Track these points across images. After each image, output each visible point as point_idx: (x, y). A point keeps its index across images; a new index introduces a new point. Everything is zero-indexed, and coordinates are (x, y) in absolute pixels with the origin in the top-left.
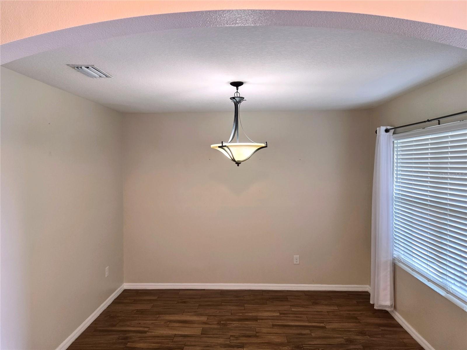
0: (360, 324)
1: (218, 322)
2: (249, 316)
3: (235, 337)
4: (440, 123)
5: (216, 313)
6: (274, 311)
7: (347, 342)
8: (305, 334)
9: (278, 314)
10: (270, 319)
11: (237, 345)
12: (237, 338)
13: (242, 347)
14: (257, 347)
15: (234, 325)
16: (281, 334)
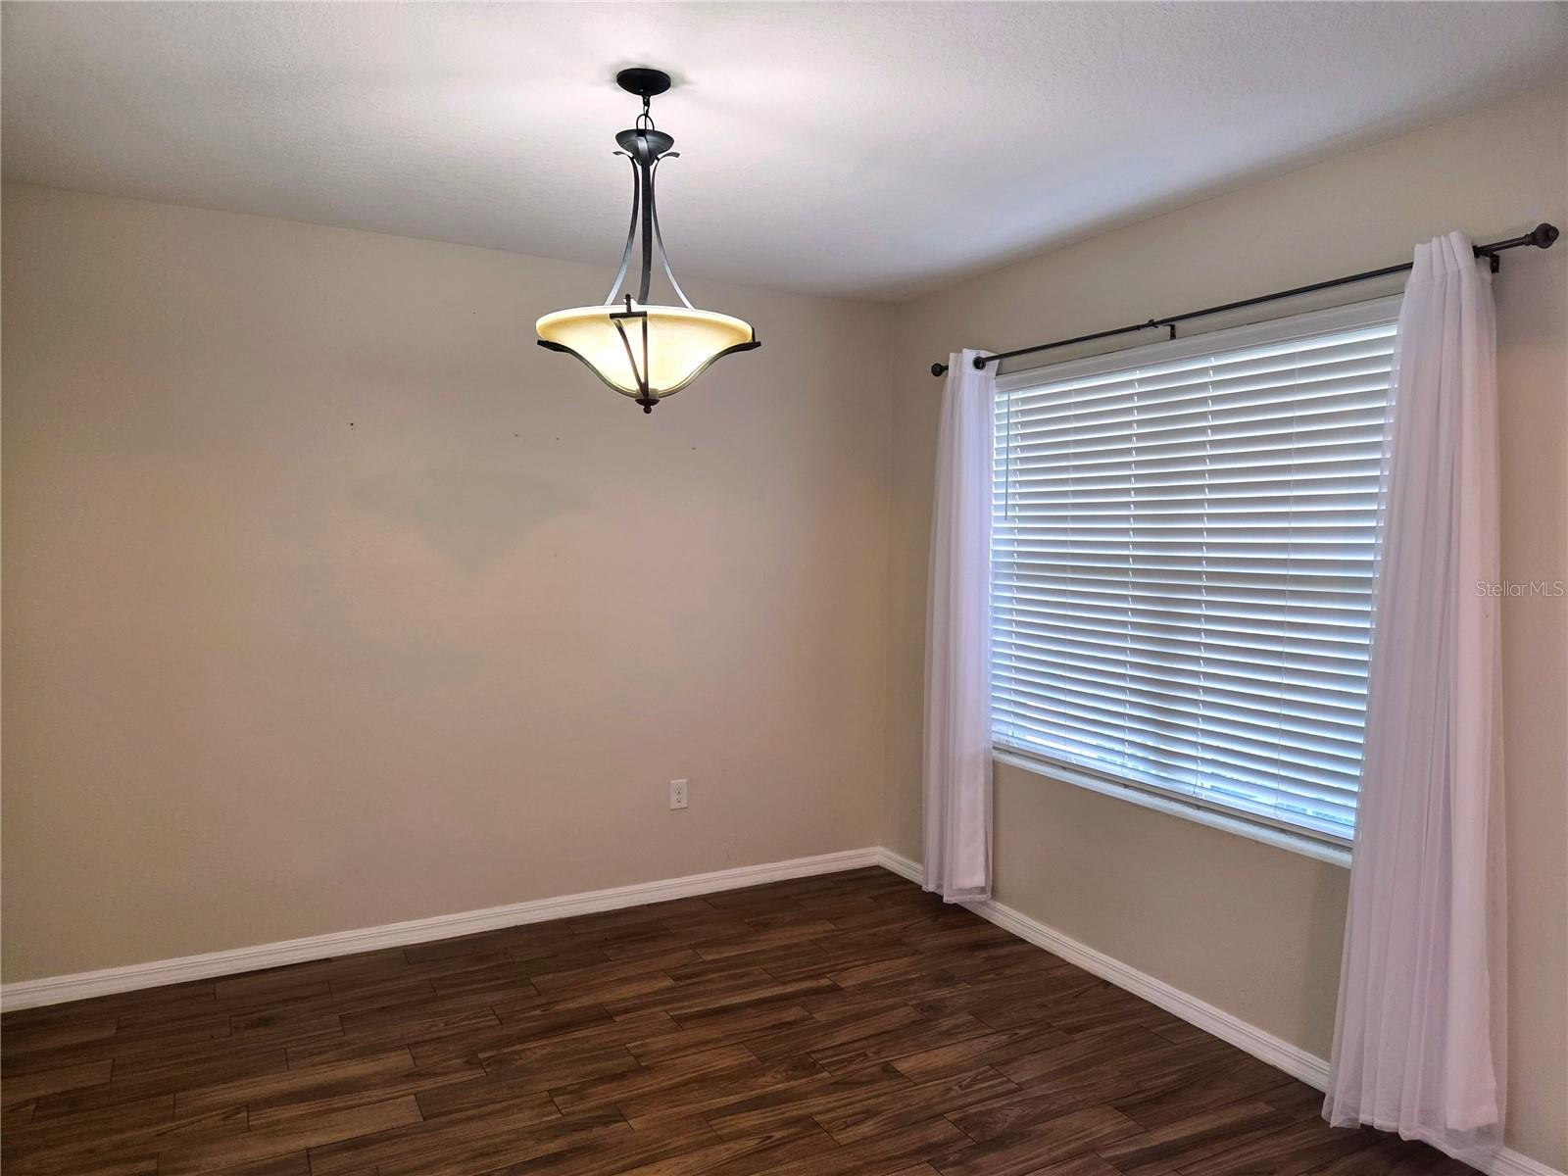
0: (920, 957)
1: (466, 1059)
2: (569, 1011)
3: (571, 1092)
4: (1177, 334)
5: (433, 1029)
6: (652, 976)
7: (926, 1014)
8: (794, 1023)
9: (668, 983)
10: (655, 1005)
11: (598, 1117)
12: (579, 1093)
13: (619, 1118)
14: (670, 1105)
15: (535, 1053)
16: (719, 1040)
